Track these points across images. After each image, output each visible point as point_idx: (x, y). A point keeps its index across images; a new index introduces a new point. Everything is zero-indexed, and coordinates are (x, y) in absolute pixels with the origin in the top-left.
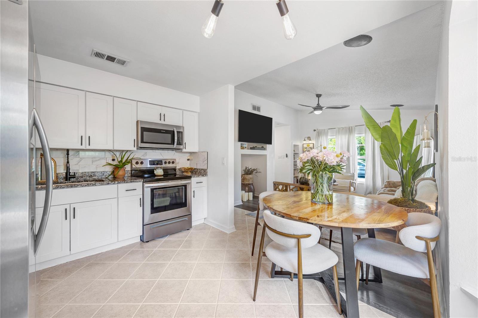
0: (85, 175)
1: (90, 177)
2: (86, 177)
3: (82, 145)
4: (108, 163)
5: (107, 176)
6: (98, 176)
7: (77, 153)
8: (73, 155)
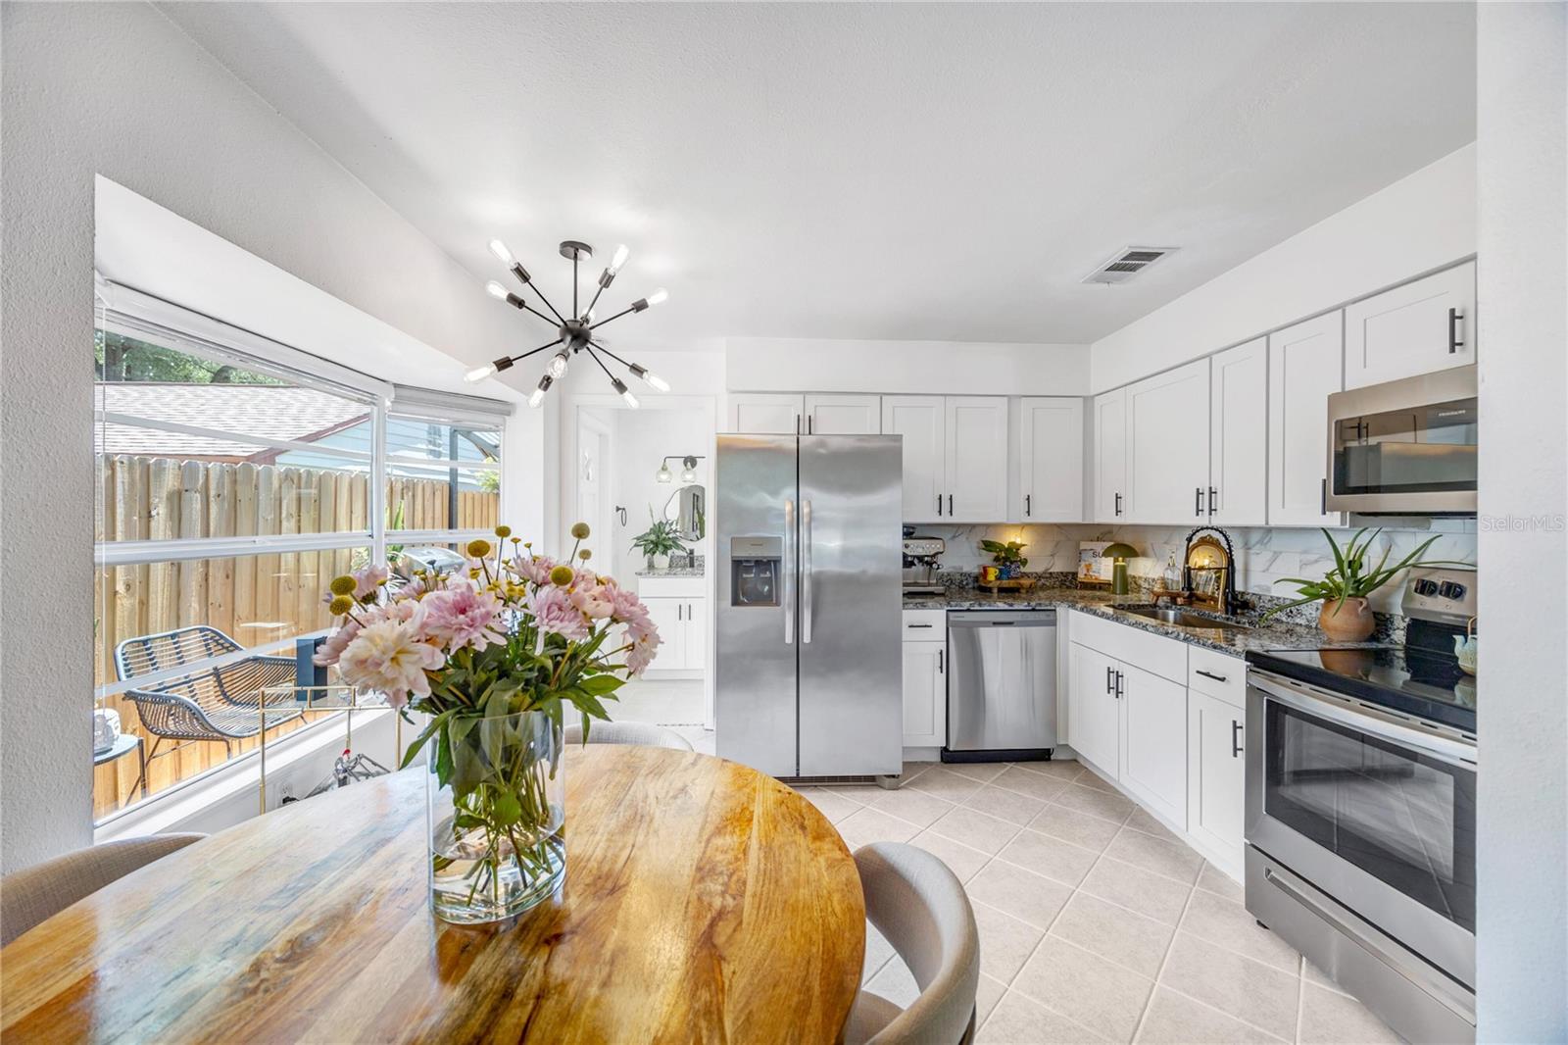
3: (1198, 511)
8: (1260, 542)
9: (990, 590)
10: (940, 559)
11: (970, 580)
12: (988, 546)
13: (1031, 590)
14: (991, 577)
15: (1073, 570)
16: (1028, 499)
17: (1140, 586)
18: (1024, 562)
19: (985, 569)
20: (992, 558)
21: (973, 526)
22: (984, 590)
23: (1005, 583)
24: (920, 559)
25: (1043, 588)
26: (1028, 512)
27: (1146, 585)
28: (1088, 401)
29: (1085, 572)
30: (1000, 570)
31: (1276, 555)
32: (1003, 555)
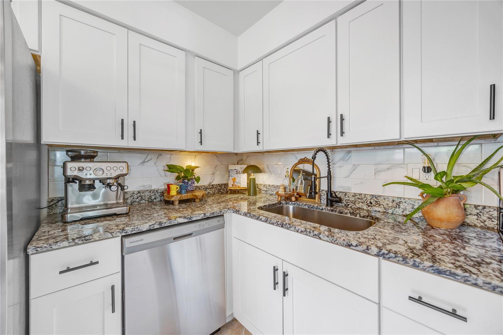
0: (360, 200)
1: (369, 206)
2: (361, 204)
3: (329, 135)
4: (411, 179)
5: (408, 213)
6: (386, 206)
7: (347, 156)
8: (342, 159)
9: (172, 203)
11: (157, 195)
12: (171, 168)
13: (202, 199)
14: (173, 192)
15: (225, 182)
16: (201, 133)
17: (260, 190)
18: (198, 179)
19: (168, 186)
20: (175, 177)
21: (159, 152)
22: (169, 203)
23: (185, 196)
25: (209, 195)
26: (201, 142)
27: (265, 189)
28: (236, 73)
29: (232, 183)
30: (181, 186)
31: (355, 167)
32: (183, 175)
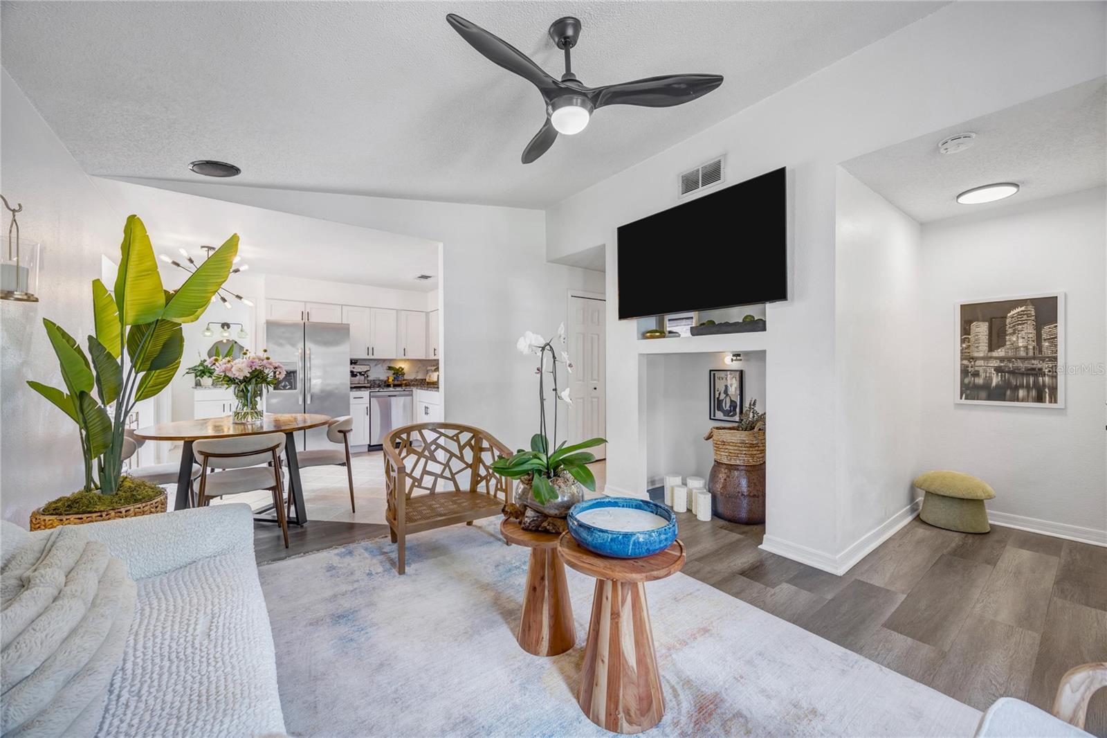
10: (369, 373)
11: (383, 381)
12: (390, 368)
13: (407, 385)
14: (390, 380)
15: (425, 378)
16: (404, 349)
18: (405, 375)
19: (388, 377)
20: (392, 373)
21: (384, 360)
22: (389, 386)
23: (396, 383)
24: (360, 373)
25: (411, 384)
26: (405, 354)
28: (427, 314)
29: (429, 378)
30: (395, 377)
32: (396, 372)
